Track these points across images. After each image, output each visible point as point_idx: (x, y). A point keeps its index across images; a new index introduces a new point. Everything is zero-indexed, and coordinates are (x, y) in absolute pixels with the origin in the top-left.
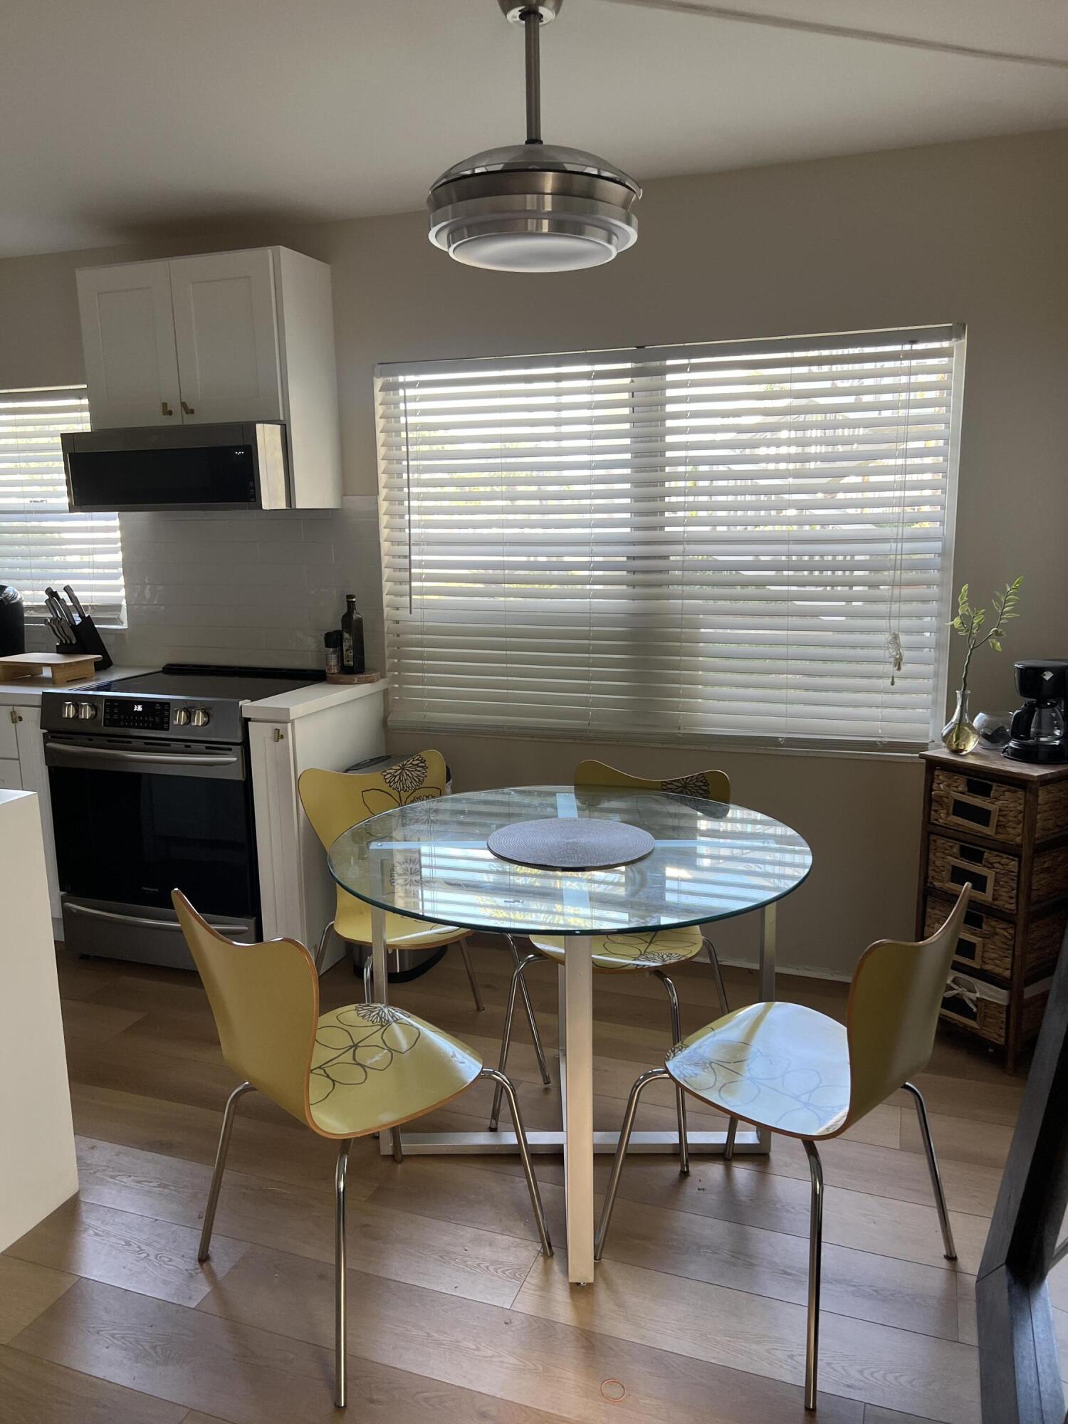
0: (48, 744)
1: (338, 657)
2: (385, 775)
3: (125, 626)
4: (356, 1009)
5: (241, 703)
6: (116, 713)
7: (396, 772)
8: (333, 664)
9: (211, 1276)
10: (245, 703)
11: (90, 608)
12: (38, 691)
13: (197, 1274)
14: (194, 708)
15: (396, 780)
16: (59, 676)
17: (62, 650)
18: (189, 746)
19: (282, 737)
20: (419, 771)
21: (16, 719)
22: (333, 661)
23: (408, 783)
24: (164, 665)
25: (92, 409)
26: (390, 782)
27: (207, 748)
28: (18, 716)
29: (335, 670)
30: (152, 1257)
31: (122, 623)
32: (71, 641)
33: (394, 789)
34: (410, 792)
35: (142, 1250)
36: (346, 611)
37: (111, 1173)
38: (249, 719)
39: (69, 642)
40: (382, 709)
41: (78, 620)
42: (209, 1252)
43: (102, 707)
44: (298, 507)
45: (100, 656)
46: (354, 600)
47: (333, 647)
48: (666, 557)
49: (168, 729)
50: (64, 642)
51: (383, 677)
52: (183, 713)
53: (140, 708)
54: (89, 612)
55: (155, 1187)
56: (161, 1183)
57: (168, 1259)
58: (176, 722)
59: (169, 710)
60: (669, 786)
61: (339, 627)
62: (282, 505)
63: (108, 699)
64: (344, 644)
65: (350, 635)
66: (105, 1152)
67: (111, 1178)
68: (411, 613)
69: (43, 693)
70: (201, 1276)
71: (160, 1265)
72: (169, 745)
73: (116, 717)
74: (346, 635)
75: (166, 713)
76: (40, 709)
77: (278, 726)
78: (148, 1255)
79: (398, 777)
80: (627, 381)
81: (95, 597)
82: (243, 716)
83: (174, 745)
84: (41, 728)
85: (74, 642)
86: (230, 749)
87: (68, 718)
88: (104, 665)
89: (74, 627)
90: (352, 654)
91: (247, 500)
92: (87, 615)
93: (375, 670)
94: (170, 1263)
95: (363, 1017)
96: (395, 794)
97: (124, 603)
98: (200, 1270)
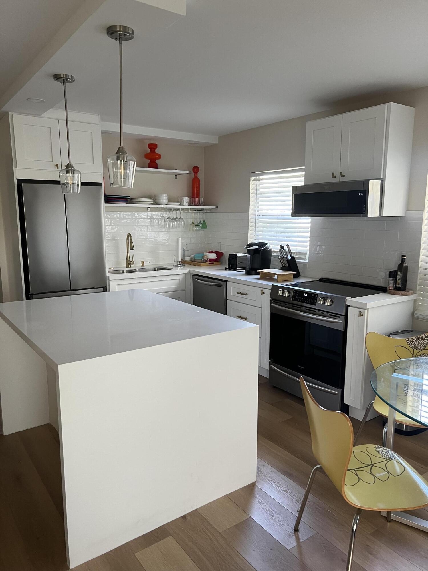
0: (272, 304)
1: (394, 283)
2: (408, 341)
3: (307, 261)
4: (376, 447)
5: (346, 298)
6: (297, 296)
7: (413, 340)
8: (391, 285)
9: (298, 539)
10: (348, 299)
11: (295, 253)
12: (271, 284)
13: (292, 535)
14: (327, 298)
15: (413, 343)
16: (279, 278)
17: (283, 269)
18: (323, 313)
19: (362, 315)
20: (425, 341)
21: (262, 293)
22: (391, 284)
23: (419, 346)
24: (320, 278)
25: (305, 176)
26: (409, 344)
27: (330, 315)
28: (263, 292)
29: (392, 288)
30: (277, 520)
31: (306, 260)
32: (286, 265)
33: (411, 348)
34: (419, 350)
35: (274, 515)
36: (400, 262)
37: (269, 479)
38: (349, 306)
39: (285, 266)
40: (413, 307)
41: (290, 258)
42: (299, 528)
43: (292, 293)
44: (384, 216)
45: (296, 272)
46: (405, 257)
47: (392, 278)
49: (315, 305)
50: (284, 266)
51: (414, 293)
52: (322, 299)
53: (306, 295)
54: (294, 255)
55: (283, 491)
56: (286, 490)
57: (283, 524)
58: (319, 303)
59: (317, 297)
61: (396, 269)
62: (377, 215)
63: (295, 290)
64: (398, 277)
65: (401, 273)
66: (268, 469)
67: (268, 480)
69: (273, 285)
70: (294, 537)
71: (279, 525)
72: (315, 311)
74: (399, 273)
76: (271, 290)
77: (361, 310)
78: (276, 519)
79: (414, 342)
81: (298, 249)
82: (347, 304)
83: (317, 312)
84: (270, 298)
85: (287, 266)
86: (339, 317)
87: (280, 295)
88: (297, 276)
89: (288, 260)
90: (401, 282)
91: (361, 213)
92: (293, 256)
93: (411, 290)
94: (283, 526)
95: (379, 452)
97: (308, 252)
98: (294, 534)
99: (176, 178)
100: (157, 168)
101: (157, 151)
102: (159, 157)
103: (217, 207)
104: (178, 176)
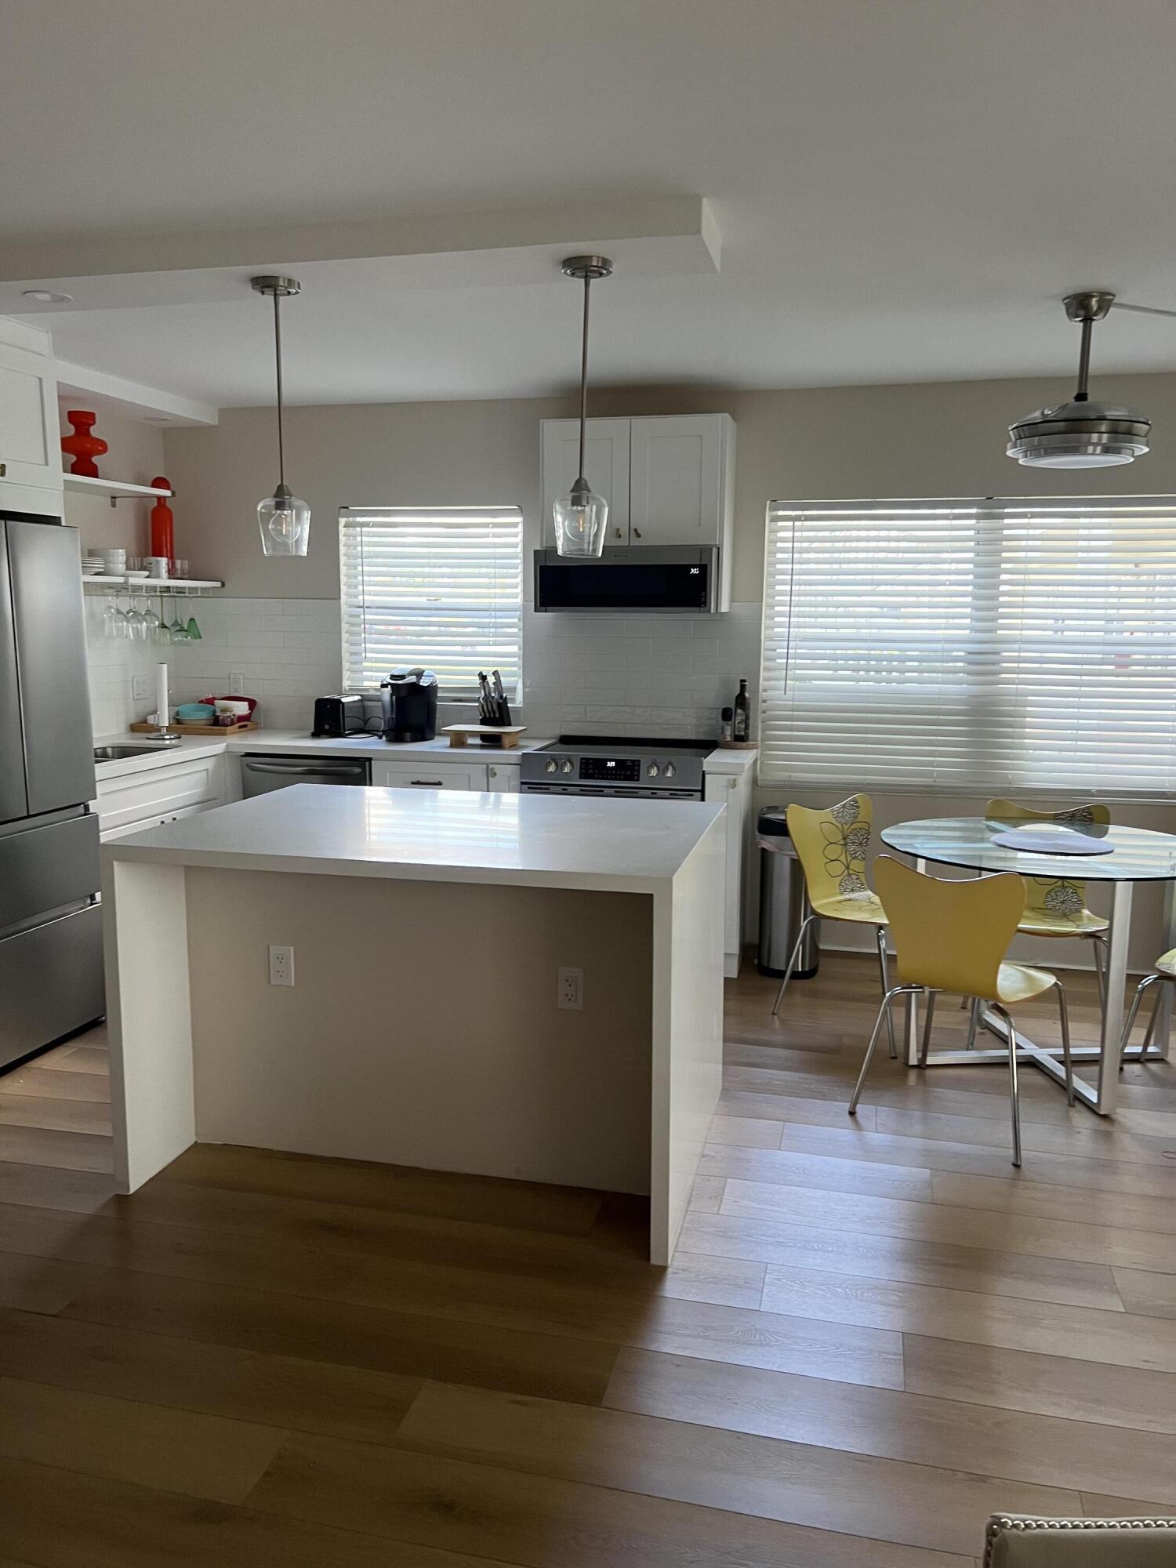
3: (520, 704)
6: (590, 769)
8: (728, 734)
16: (506, 742)
17: (487, 722)
19: (735, 785)
21: (492, 775)
22: (728, 732)
23: (848, 819)
27: (671, 794)
28: (492, 772)
29: (730, 739)
31: (517, 702)
32: (494, 715)
34: (849, 825)
36: (739, 692)
38: (703, 772)
43: (577, 764)
46: (745, 684)
47: (728, 720)
48: (997, 653)
49: (638, 780)
50: (488, 716)
53: (611, 764)
59: (639, 766)
60: (1060, 817)
63: (584, 758)
64: (736, 718)
68: (785, 694)
72: (637, 792)
73: (590, 771)
74: (738, 711)
75: (636, 768)
76: (518, 766)
77: (733, 777)
80: (973, 522)
82: (703, 769)
83: (642, 791)
84: (519, 781)
85: (497, 716)
86: (692, 795)
87: (549, 772)
90: (741, 726)
91: (699, 605)
96: (839, 825)
97: (520, 686)
99: (114, 505)
100: (96, 476)
101: (94, 431)
102: (101, 447)
103: (223, 585)
104: (117, 500)
